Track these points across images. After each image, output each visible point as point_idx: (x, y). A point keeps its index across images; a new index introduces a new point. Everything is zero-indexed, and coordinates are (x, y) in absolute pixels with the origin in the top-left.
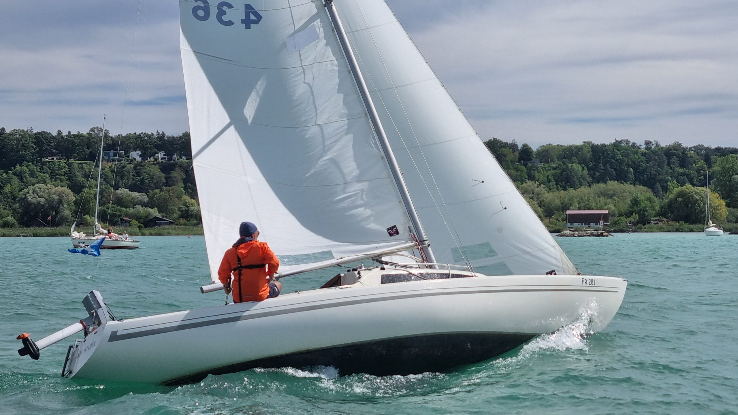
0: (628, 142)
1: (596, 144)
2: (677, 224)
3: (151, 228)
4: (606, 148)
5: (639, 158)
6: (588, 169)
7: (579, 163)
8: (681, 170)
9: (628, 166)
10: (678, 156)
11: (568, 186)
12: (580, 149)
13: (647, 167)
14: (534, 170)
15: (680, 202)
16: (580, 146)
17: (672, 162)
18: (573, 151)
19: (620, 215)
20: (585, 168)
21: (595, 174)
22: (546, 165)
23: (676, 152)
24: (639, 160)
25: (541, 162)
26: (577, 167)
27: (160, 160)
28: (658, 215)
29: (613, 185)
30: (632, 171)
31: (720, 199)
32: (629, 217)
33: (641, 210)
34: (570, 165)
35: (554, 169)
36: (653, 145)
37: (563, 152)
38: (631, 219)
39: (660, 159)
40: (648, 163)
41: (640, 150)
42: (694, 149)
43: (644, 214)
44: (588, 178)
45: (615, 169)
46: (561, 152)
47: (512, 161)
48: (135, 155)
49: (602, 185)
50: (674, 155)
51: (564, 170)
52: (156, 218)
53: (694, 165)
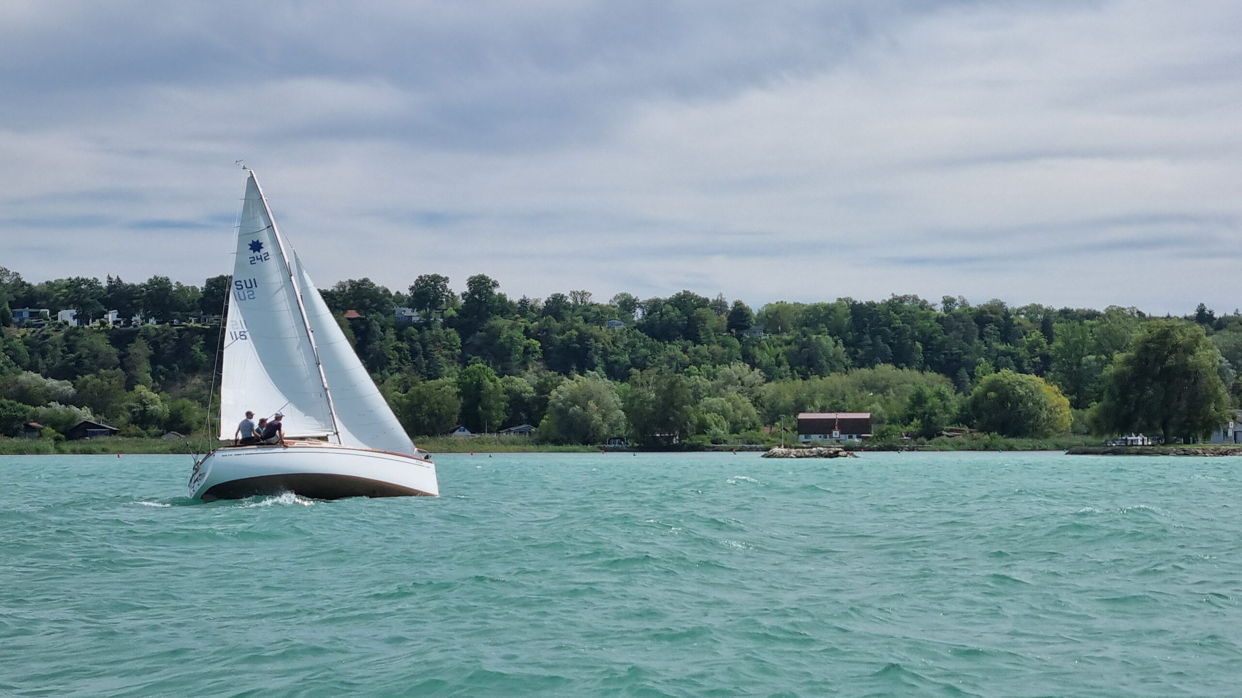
0: (915, 298)
1: (859, 302)
2: (987, 437)
3: (75, 441)
4: (877, 309)
5: (931, 326)
6: (846, 344)
7: (830, 334)
8: (1002, 347)
9: (915, 339)
10: (997, 323)
11: (811, 372)
12: (832, 310)
13: (944, 342)
14: (754, 346)
15: (993, 399)
16: (832, 304)
17: (986, 332)
18: (820, 312)
19: (893, 421)
20: (840, 342)
21: (857, 352)
22: (774, 337)
23: (993, 316)
24: (931, 330)
25: (765, 332)
26: (827, 341)
27: (111, 325)
28: (956, 421)
29: (885, 370)
30: (920, 347)
31: (1060, 395)
32: (906, 425)
33: (925, 413)
34: (814, 337)
35: (788, 343)
36: (957, 304)
37: (803, 314)
38: (911, 428)
39: (966, 328)
40: (946, 334)
41: (933, 312)
42: (1025, 312)
43: (929, 420)
44: (845, 359)
45: (891, 345)
46: (801, 316)
47: (716, 330)
48: (67, 315)
49: (866, 372)
50: (990, 320)
51: (804, 346)
52: (87, 424)
53: (1024, 337)
